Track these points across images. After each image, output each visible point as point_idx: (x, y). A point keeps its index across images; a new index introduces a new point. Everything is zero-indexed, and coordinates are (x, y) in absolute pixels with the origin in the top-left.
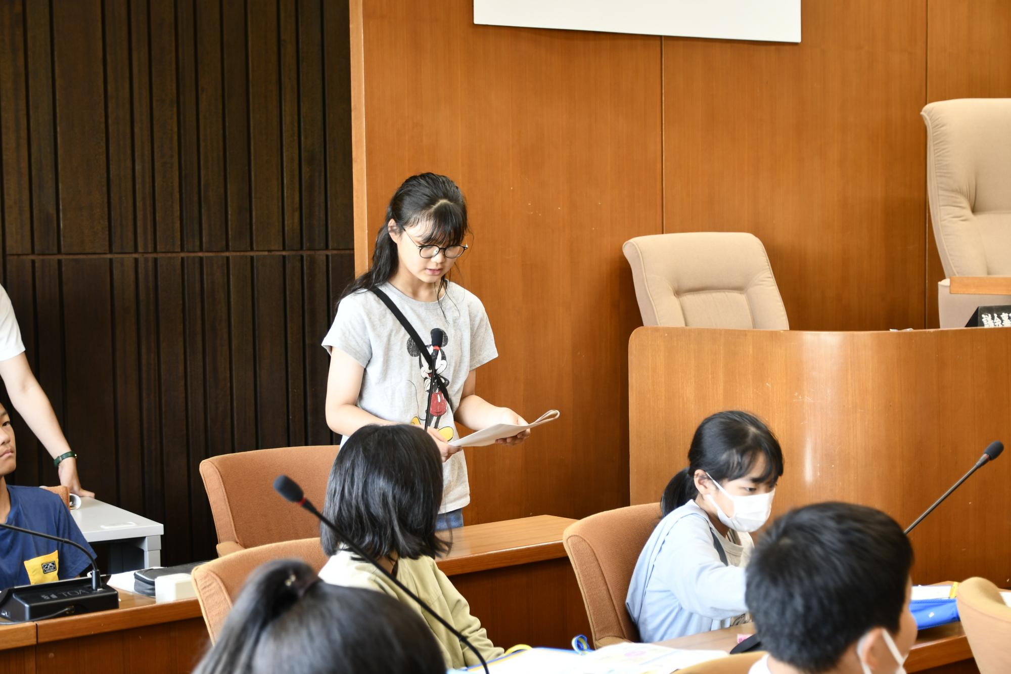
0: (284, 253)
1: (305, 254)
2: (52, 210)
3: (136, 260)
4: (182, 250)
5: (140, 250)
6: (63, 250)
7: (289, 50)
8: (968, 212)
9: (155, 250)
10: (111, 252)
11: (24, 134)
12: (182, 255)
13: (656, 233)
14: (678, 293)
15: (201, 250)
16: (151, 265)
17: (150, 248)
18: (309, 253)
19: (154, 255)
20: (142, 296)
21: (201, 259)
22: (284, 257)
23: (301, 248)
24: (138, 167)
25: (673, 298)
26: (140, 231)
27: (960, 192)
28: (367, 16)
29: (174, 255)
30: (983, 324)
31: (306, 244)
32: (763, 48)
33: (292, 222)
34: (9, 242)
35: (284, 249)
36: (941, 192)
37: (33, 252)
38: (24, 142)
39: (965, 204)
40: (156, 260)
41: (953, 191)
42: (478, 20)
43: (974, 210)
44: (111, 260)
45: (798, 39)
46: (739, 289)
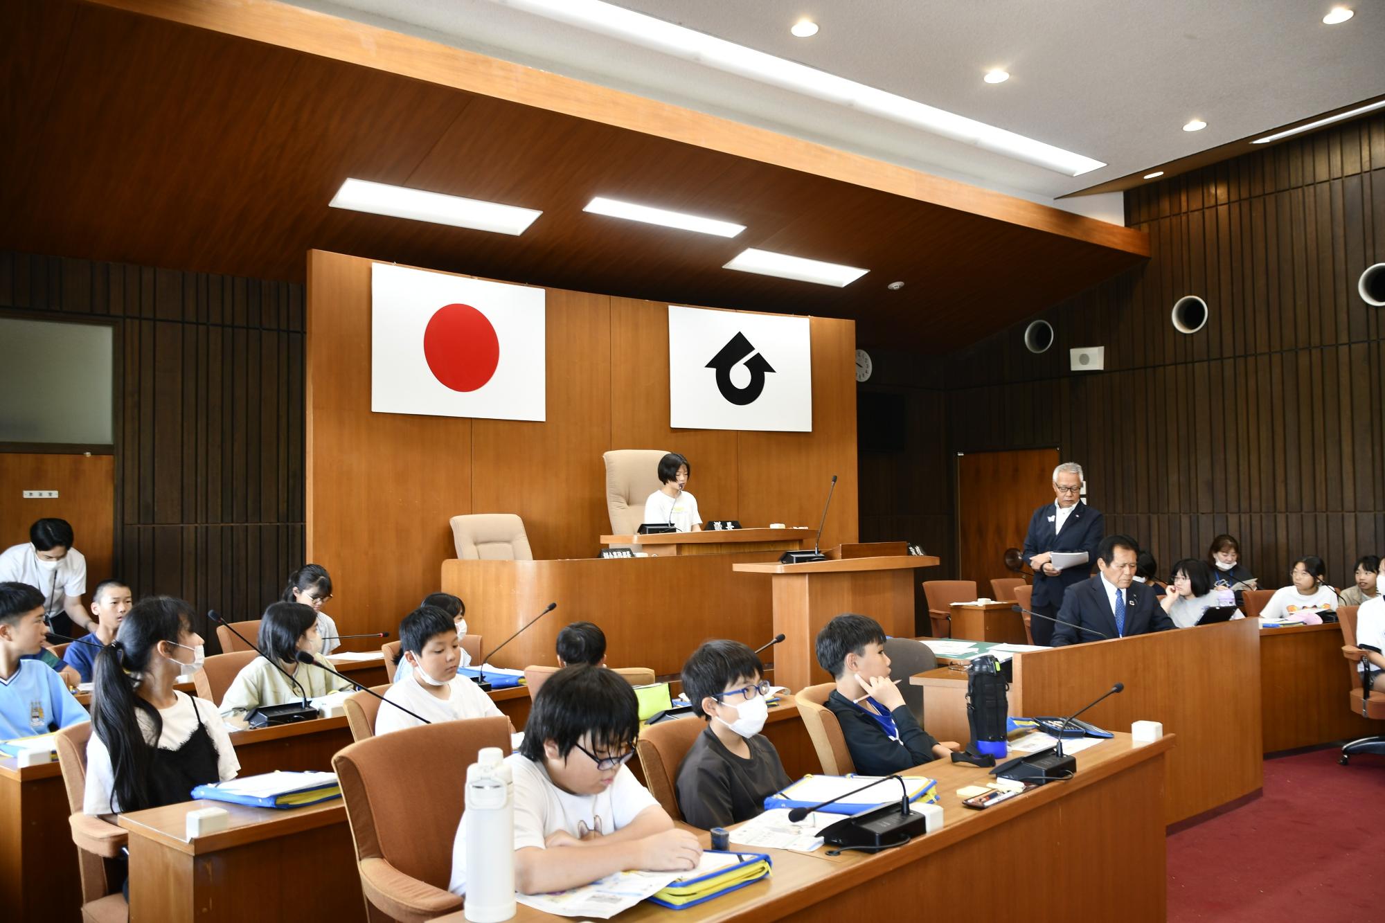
0: (278, 524)
1: (289, 524)
2: (150, 501)
3: (196, 527)
4: (222, 521)
5: (199, 522)
6: (156, 521)
7: (283, 421)
8: (625, 505)
9: (207, 522)
10: (182, 522)
11: (136, 462)
12: (222, 525)
13: (468, 514)
14: (476, 544)
15: (232, 522)
16: (204, 530)
17: (204, 521)
18: (292, 524)
19: (207, 525)
20: (199, 545)
21: (232, 527)
22: (278, 526)
23: (288, 521)
24: (199, 480)
25: (474, 547)
26: (199, 512)
27: (620, 495)
28: (315, 408)
29: (218, 525)
30: (603, 557)
31: (290, 520)
32: (526, 424)
33: (283, 507)
34: (126, 518)
35: (278, 521)
36: (612, 495)
37: (139, 523)
38: (136, 466)
39: (623, 500)
40: (207, 527)
41: (617, 494)
42: (374, 409)
43: (628, 504)
44: (182, 527)
45: (544, 420)
46: (508, 542)
